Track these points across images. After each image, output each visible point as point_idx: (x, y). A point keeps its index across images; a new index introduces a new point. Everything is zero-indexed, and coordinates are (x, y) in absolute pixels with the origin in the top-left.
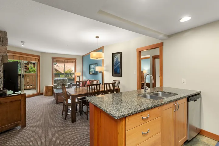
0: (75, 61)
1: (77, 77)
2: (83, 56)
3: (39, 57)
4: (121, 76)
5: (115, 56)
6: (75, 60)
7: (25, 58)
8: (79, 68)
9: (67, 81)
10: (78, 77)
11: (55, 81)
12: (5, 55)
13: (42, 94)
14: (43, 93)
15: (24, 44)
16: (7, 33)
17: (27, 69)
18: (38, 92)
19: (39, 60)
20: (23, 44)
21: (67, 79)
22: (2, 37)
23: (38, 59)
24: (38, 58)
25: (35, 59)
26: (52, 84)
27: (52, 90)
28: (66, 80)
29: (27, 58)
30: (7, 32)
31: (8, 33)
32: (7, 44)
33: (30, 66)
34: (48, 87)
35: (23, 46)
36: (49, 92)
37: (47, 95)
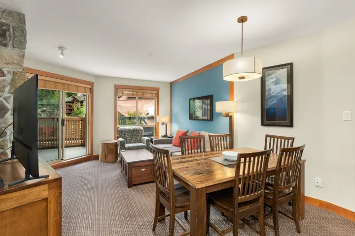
0: (156, 92)
1: (160, 124)
2: (172, 84)
3: (91, 84)
4: (291, 125)
5: (269, 75)
6: (157, 90)
7: (66, 86)
8: (164, 106)
9: (142, 132)
10: (163, 124)
11: (120, 133)
12: (19, 70)
13: (96, 158)
14: (99, 155)
15: (64, 52)
16: (24, 18)
17: (71, 110)
18: (90, 153)
20: (62, 54)
21: (142, 128)
22: (13, 27)
23: (90, 89)
24: (90, 87)
25: (85, 87)
26: (115, 139)
27: (115, 151)
28: (141, 130)
29: (70, 86)
30: (24, 15)
31: (26, 17)
32: (25, 43)
33: (75, 105)
34: (107, 144)
35: (61, 56)
36: (110, 155)
37: (105, 160)
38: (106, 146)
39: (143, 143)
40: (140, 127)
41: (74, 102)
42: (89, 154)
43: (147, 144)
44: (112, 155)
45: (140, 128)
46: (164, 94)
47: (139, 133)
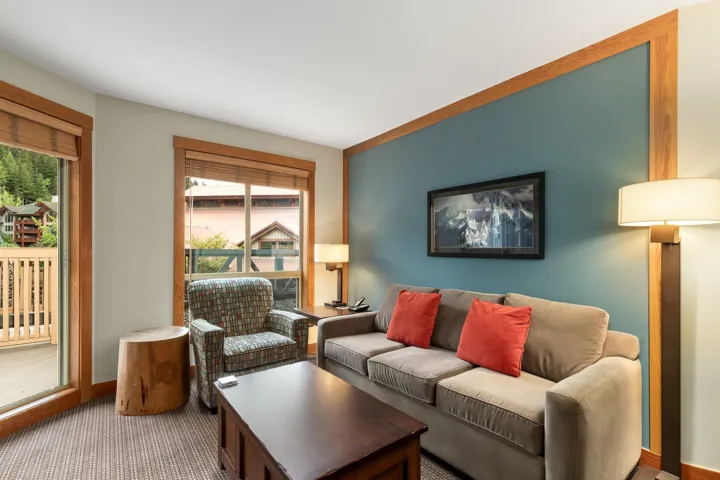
0: (306, 174)
2: (349, 155)
3: (85, 122)
6: (309, 169)
8: (329, 213)
9: (267, 294)
10: (333, 269)
13: (104, 394)
17: (36, 235)
19: (82, 145)
21: (266, 282)
23: (77, 139)
24: (77, 131)
25: (54, 130)
26: (178, 325)
33: (46, 223)
36: (161, 386)
37: (142, 405)
38: (147, 353)
39: (284, 333)
40: (262, 279)
41: (42, 217)
42: (71, 385)
43: (296, 336)
44: (167, 383)
45: (261, 284)
46: (329, 181)
47: (260, 297)
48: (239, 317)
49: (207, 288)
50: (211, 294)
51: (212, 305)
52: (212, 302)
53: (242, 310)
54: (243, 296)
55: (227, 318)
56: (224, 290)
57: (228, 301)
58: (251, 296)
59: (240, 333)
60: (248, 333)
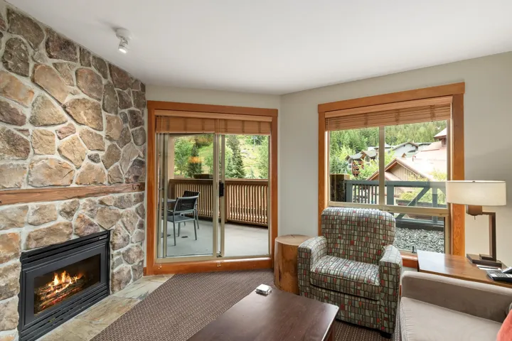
19: (272, 126)
47: (375, 229)
48: (352, 243)
49: (332, 214)
50: (333, 219)
51: (332, 228)
52: (332, 225)
53: (356, 238)
54: (359, 225)
55: (342, 241)
56: (344, 218)
57: (345, 227)
58: (367, 227)
59: (350, 258)
60: (357, 260)
